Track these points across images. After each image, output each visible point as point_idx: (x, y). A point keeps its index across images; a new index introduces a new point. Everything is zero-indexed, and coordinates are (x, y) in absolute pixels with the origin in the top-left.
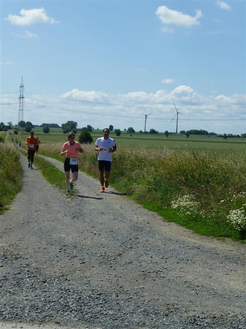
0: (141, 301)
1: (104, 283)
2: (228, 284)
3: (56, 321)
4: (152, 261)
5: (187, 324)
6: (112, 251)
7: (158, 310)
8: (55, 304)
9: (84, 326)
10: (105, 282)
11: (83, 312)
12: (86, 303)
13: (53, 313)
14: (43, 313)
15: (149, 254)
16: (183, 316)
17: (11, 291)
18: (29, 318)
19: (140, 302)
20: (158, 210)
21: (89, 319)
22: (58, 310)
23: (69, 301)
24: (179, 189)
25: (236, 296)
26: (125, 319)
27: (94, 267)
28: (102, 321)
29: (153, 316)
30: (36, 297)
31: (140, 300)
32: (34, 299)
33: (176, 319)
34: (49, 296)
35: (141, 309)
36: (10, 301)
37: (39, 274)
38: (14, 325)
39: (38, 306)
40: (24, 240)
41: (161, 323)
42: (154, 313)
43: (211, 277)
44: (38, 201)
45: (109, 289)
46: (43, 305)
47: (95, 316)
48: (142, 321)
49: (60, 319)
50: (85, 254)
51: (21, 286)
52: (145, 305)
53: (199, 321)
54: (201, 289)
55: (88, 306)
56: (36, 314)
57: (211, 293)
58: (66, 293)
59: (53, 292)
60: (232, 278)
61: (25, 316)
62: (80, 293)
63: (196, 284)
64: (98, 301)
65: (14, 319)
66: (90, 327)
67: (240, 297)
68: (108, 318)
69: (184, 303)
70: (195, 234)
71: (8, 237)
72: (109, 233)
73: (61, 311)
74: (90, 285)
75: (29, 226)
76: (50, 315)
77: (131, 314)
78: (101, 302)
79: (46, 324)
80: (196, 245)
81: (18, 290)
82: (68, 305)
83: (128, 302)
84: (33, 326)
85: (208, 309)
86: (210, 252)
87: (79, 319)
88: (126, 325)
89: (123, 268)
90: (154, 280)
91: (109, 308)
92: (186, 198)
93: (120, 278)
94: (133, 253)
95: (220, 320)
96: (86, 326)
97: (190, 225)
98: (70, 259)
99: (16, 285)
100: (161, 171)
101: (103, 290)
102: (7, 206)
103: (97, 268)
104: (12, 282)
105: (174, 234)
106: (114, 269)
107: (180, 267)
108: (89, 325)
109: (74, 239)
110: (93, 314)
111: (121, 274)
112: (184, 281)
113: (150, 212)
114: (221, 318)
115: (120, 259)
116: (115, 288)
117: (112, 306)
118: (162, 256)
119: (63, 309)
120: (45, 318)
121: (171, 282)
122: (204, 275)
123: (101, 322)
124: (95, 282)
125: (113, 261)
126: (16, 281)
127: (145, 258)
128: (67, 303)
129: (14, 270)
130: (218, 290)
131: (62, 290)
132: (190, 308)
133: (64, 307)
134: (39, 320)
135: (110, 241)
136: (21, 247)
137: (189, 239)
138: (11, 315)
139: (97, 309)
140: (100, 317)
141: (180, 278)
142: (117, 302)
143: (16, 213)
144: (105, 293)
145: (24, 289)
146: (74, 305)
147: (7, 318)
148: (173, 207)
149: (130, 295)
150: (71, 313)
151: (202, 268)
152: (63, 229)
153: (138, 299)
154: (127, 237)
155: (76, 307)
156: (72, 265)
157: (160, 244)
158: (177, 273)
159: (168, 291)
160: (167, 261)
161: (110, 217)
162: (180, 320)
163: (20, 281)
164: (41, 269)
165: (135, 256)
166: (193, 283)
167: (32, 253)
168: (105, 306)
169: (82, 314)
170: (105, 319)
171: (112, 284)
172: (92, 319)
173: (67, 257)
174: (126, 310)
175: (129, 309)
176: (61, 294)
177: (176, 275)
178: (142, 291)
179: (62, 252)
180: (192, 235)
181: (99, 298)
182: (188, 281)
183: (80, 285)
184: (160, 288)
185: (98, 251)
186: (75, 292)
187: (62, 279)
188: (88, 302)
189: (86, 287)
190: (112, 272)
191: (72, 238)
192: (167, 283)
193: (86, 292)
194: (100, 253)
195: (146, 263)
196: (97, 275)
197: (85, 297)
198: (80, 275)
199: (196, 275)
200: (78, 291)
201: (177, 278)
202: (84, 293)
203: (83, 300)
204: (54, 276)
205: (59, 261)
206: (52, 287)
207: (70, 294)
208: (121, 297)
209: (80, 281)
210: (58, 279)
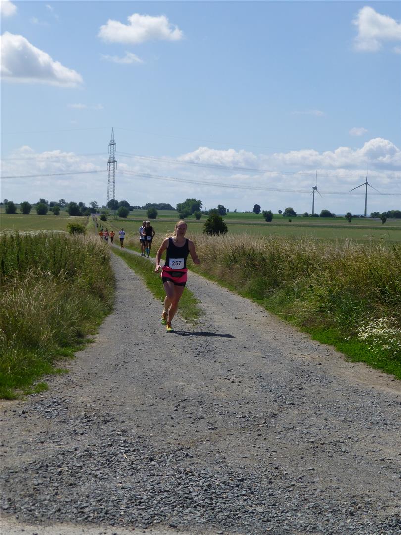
0: (310, 491)
1: (248, 462)
3: (171, 523)
4: (326, 425)
5: (384, 527)
6: (261, 409)
7: (338, 506)
8: (169, 496)
9: (216, 531)
10: (250, 460)
11: (215, 508)
12: (219, 493)
13: (165, 510)
14: (149, 510)
15: (322, 414)
16: (378, 514)
17: (98, 473)
18: (127, 518)
19: (308, 493)
20: (337, 342)
21: (225, 519)
22: (173, 506)
23: (191, 491)
24: (371, 309)
26: (284, 520)
27: (232, 435)
28: (246, 523)
29: (329, 515)
30: (138, 485)
31: (307, 489)
32: (134, 486)
33: (367, 519)
34: (158, 482)
35: (309, 504)
36: (95, 490)
37: (143, 447)
38: (102, 529)
39: (142, 499)
40: (118, 391)
41: (342, 526)
42: (331, 510)
44: (140, 327)
45: (256, 471)
46: (148, 497)
47: (234, 515)
48: (311, 524)
49: (177, 520)
50: (217, 414)
51: (113, 466)
52: (317, 497)
55: (223, 498)
56: (138, 511)
58: (187, 477)
59: (166, 476)
61: (121, 515)
62: (210, 478)
64: (239, 491)
65: (103, 520)
66: (225, 533)
68: (256, 518)
70: (398, 381)
71: (92, 387)
72: (255, 380)
73: (178, 506)
74: (225, 464)
75: (126, 368)
76: (161, 513)
77: (293, 512)
78: (244, 493)
79: (154, 529)
80: (399, 400)
81: (109, 473)
82: (190, 497)
83: (289, 491)
84: (133, 531)
87: (208, 520)
88: (285, 529)
89: (279, 438)
90: (330, 457)
91: (258, 502)
92: (383, 323)
93: (274, 454)
94: (296, 412)
96: (220, 532)
97: (389, 367)
98: (192, 423)
99: (106, 465)
100: (341, 278)
101: (247, 473)
102: (90, 337)
103: (236, 437)
104: (99, 459)
105: (362, 382)
106: (265, 439)
107: (373, 435)
108: (224, 529)
109: (198, 389)
110: (231, 512)
111: (275, 446)
112: (381, 458)
113: (323, 347)
115: (274, 422)
116: (266, 470)
117: (261, 499)
118: (343, 417)
119: (182, 503)
120: (152, 517)
121: (358, 459)
123: (245, 525)
124: (233, 460)
126: (106, 458)
127: (315, 420)
128: (189, 494)
129: (101, 440)
131: (181, 472)
132: (390, 503)
133: (184, 501)
134: (142, 521)
135: (257, 393)
136: (113, 403)
137: (388, 390)
138: (97, 513)
139: (238, 503)
140: (243, 517)
141: (373, 453)
142: (270, 493)
143: (104, 347)
144: (248, 477)
145: (118, 471)
146: (199, 497)
147: (91, 518)
148: (361, 337)
149: (291, 481)
150: (195, 510)
152: (181, 373)
153: (305, 488)
154: (286, 386)
155: (203, 500)
156: (196, 431)
157: (339, 397)
158: (368, 445)
159: (354, 475)
160: (352, 425)
161: (256, 354)
162: (374, 521)
163: (112, 458)
164: (146, 438)
165: (298, 418)
166: (394, 461)
167: (131, 412)
168: (250, 499)
169: (213, 511)
170: (251, 521)
171: (262, 463)
172: (229, 520)
173: (188, 418)
174: (284, 506)
175: (289, 504)
176: (178, 478)
177: (366, 448)
178: (311, 475)
179: (179, 411)
180: (392, 383)
181: (240, 486)
182: (387, 458)
183: (210, 465)
184: (341, 470)
185: (238, 409)
186: (201, 476)
187: (180, 455)
188: (223, 493)
189: (220, 468)
190: (261, 444)
191: (195, 388)
192: (352, 462)
193: (219, 476)
194: (241, 412)
195: (318, 429)
196: (237, 448)
197: (217, 484)
198: (209, 448)
199: (399, 449)
200: (207, 474)
201: (367, 453)
202: (216, 478)
203: (214, 489)
204: (167, 450)
205: (174, 425)
206: (164, 468)
207: (193, 478)
208: (277, 484)
209: (210, 458)
210: (173, 455)
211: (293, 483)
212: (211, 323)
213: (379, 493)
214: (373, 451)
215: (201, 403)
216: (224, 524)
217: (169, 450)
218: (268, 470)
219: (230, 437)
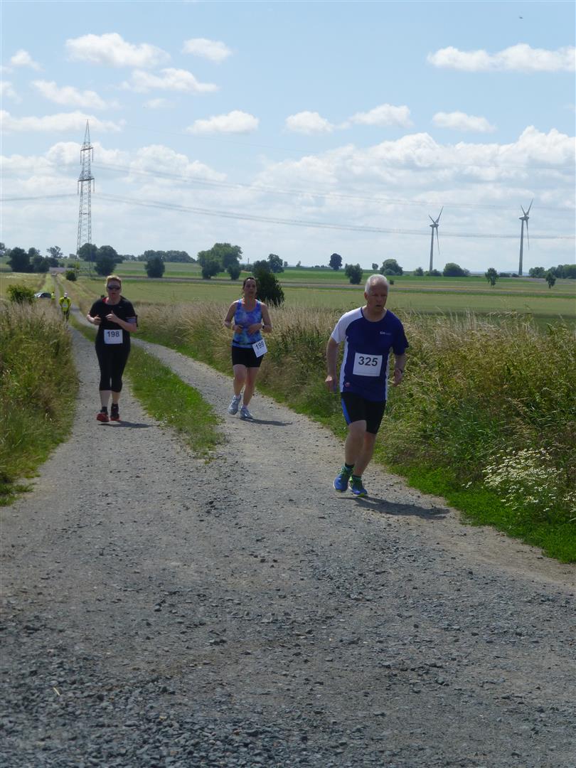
0: (372, 755)
1: (271, 702)
4: (416, 636)
6: (307, 609)
8: (122, 763)
10: (275, 698)
12: (212, 758)
15: (411, 616)
17: (4, 723)
19: (368, 757)
20: (449, 491)
23: (165, 754)
24: (509, 434)
27: (249, 654)
30: (73, 743)
31: (368, 751)
32: (66, 746)
34: (109, 738)
37: (91, 676)
40: (59, 578)
44: (114, 466)
45: (283, 718)
46: (89, 764)
50: (228, 616)
51: (34, 710)
52: (383, 765)
54: (549, 718)
58: (160, 729)
59: (124, 728)
62: (199, 731)
63: (538, 703)
64: (249, 753)
69: (495, 760)
70: (547, 559)
71: (16, 570)
72: (302, 558)
74: (230, 706)
75: (80, 537)
80: (548, 592)
81: (26, 721)
82: (161, 764)
83: (336, 754)
89: (330, 659)
90: (416, 692)
92: (526, 459)
93: (318, 687)
94: (366, 613)
97: (535, 535)
98: (183, 633)
99: (22, 708)
100: (459, 381)
101: (265, 722)
102: (24, 482)
103: (257, 658)
104: (11, 697)
105: (486, 560)
106: (306, 661)
107: (495, 654)
109: (201, 573)
111: (323, 673)
112: (504, 695)
113: (426, 498)
115: (325, 631)
116: (300, 716)
118: (447, 622)
121: (465, 697)
122: (562, 676)
125: (306, 638)
126: (23, 694)
127: (398, 627)
128: (159, 760)
129: (19, 664)
131: (150, 721)
135: (302, 579)
136: (49, 598)
137: (531, 575)
141: (492, 686)
142: (303, 757)
143: (47, 500)
144: (269, 729)
145: (41, 718)
146: (178, 764)
148: (489, 483)
149: (341, 735)
151: (558, 658)
152: (176, 544)
153: (364, 748)
154: (354, 568)
156: (188, 648)
157: (444, 588)
158: (485, 672)
159: (454, 725)
160: (460, 636)
161: (309, 511)
163: (33, 695)
164: (98, 661)
165: (369, 624)
166: (528, 700)
167: (78, 614)
171: (295, 705)
173: (176, 625)
176: (145, 731)
177: (481, 676)
178: (379, 725)
179: (163, 612)
180: (538, 562)
181: (251, 746)
182: (515, 695)
183: (203, 707)
184: (432, 716)
185: (267, 608)
186: (185, 728)
187: (153, 690)
188: (220, 757)
189: (219, 713)
190: (297, 669)
191: (196, 572)
192: (453, 701)
193: (216, 728)
194: (270, 614)
195: (401, 642)
196: (255, 677)
197: (211, 741)
198: (205, 678)
199: (538, 679)
200: (196, 724)
201: (482, 687)
202: (210, 731)
203: (205, 751)
204: (132, 681)
205: (151, 636)
206: (122, 712)
207: (169, 731)
208: (315, 741)
209: (204, 696)
210: (140, 689)
211: (344, 740)
212: (237, 458)
213: (494, 756)
214: (492, 683)
215: (202, 597)
217: (135, 681)
218: (304, 717)
219: (245, 658)
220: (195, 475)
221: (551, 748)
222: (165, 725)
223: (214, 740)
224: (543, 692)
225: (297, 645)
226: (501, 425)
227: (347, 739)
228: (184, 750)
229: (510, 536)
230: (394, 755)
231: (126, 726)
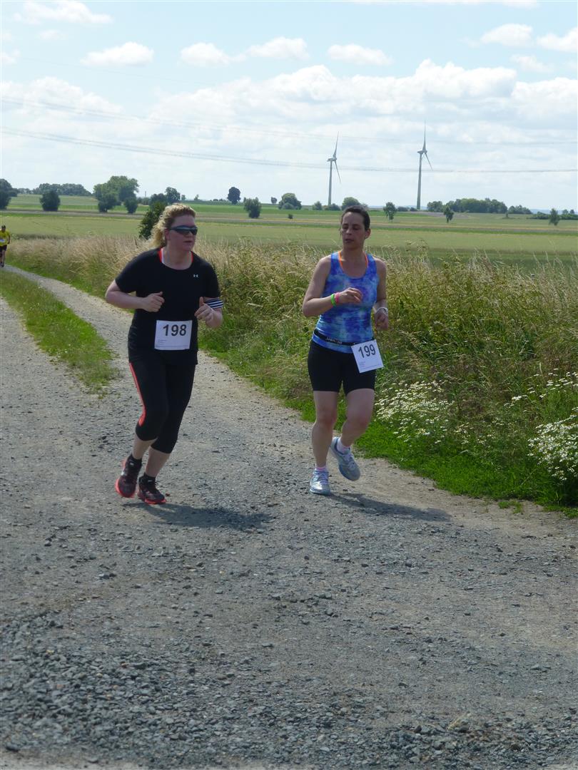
0: (260, 686)
1: (159, 634)
2: (516, 634)
3: (9, 744)
4: (306, 568)
6: (198, 542)
7: (306, 711)
8: (9, 698)
9: (86, 758)
10: (164, 631)
11: (90, 718)
12: (99, 691)
15: (302, 548)
16: (374, 726)
19: (255, 688)
21: (105, 737)
22: (16, 714)
23: (51, 687)
24: (401, 367)
25: (535, 669)
26: (208, 738)
27: (139, 587)
28: (141, 743)
29: (288, 728)
31: (256, 681)
33: (353, 735)
35: (255, 708)
41: (310, 747)
42: (292, 719)
43: (469, 615)
45: (170, 651)
47: (121, 729)
48: (256, 744)
49: (20, 739)
50: (119, 550)
52: (270, 696)
53: (418, 742)
54: (437, 648)
55: (106, 700)
57: (465, 659)
58: (47, 663)
59: (11, 662)
60: (531, 616)
62: (86, 664)
63: (426, 633)
64: (136, 686)
66: (104, 761)
67: (545, 672)
68: (159, 735)
69: (382, 689)
70: (439, 491)
72: (195, 491)
73: (26, 715)
74: (118, 639)
77: (226, 722)
82: (47, 698)
83: (224, 686)
85: (449, 706)
86: (476, 541)
87: (75, 739)
88: (209, 753)
89: (220, 592)
90: (305, 624)
91: (166, 706)
92: (419, 392)
93: (208, 619)
94: (258, 545)
95: (481, 738)
96: (94, 759)
97: (426, 467)
98: (73, 567)
101: (152, 655)
103: (146, 591)
106: (196, 594)
107: (385, 585)
108: (102, 755)
109: (93, 507)
110: (116, 723)
111: (212, 606)
112: (392, 626)
114: (483, 732)
115: (216, 564)
116: (187, 649)
117: (173, 701)
118: (337, 554)
119: (31, 710)
121: (354, 629)
122: (451, 607)
123: (139, 747)
125: (197, 571)
127: (288, 559)
128: (46, 693)
130: (486, 652)
131: (37, 655)
132: (398, 705)
133: (37, 705)
135: (194, 513)
139: (131, 709)
140: (138, 732)
141: (381, 617)
142: (190, 689)
144: (157, 662)
146: (64, 698)
148: (381, 415)
149: (229, 667)
150: (55, 721)
151: (446, 589)
152: (67, 479)
153: (251, 680)
154: (246, 501)
155: (69, 704)
156: (77, 582)
157: (336, 520)
158: (374, 603)
159: (342, 656)
160: (350, 567)
161: (203, 445)
162: (365, 738)
165: (260, 556)
166: (416, 630)
168: (153, 701)
169: (85, 723)
170: (151, 739)
171: (184, 637)
172: (112, 738)
173: (66, 559)
174: (212, 713)
175: (221, 708)
176: (32, 665)
177: (370, 607)
178: (267, 656)
179: (53, 547)
180: (429, 494)
181: (138, 678)
182: (404, 626)
183: (91, 640)
184: (320, 647)
185: (158, 542)
186: (72, 662)
187: (41, 624)
188: (107, 690)
189: (107, 647)
190: (187, 602)
191: (88, 507)
192: (342, 632)
193: (104, 661)
194: (161, 548)
195: (291, 574)
196: (144, 610)
197: (98, 675)
198: (94, 612)
199: (427, 609)
200: (83, 657)
201: (371, 618)
202: (97, 665)
203: (93, 685)
204: (19, 616)
205: (40, 571)
206: (9, 647)
207: (57, 665)
208: (203, 673)
209: (92, 629)
210: (28, 624)
211: (232, 672)
212: (131, 393)
213: (381, 687)
214: (381, 614)
215: (93, 531)
216: (102, 746)
217: (23, 615)
218: (192, 649)
219: (135, 591)
220: (88, 410)
221: (439, 678)
222: (53, 658)
223: (101, 673)
224: (431, 623)
225: (187, 578)
226: (395, 359)
227: (234, 670)
228: (71, 684)
229: (402, 468)
230: (282, 686)
231: (13, 660)
